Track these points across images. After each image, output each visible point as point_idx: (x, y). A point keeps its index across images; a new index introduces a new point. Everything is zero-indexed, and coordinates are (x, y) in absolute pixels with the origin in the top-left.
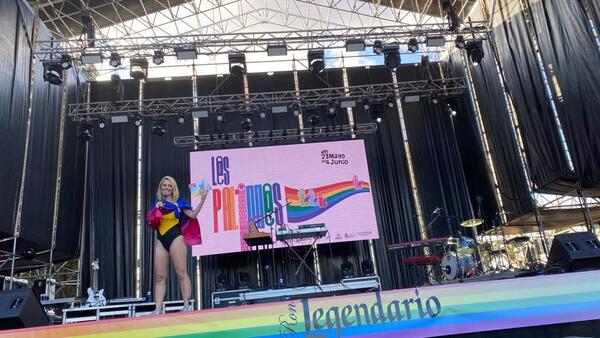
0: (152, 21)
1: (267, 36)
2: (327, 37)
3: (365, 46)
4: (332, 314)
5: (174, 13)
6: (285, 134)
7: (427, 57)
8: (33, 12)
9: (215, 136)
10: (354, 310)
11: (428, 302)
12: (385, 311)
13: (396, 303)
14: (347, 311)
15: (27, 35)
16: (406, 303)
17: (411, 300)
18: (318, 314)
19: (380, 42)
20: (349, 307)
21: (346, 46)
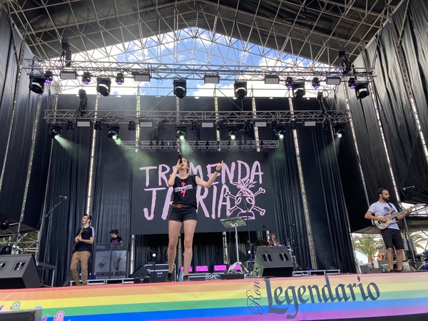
0: (108, 52)
1: (204, 68)
2: (249, 72)
3: (279, 80)
4: (290, 292)
5: (126, 47)
6: (207, 144)
7: (322, 93)
8: (21, 37)
9: (154, 142)
10: (307, 290)
11: (368, 288)
12: (334, 292)
13: (342, 286)
14: (302, 290)
15: (16, 54)
16: (350, 286)
17: (355, 285)
18: (278, 291)
19: (291, 78)
20: (304, 287)
21: (264, 80)
